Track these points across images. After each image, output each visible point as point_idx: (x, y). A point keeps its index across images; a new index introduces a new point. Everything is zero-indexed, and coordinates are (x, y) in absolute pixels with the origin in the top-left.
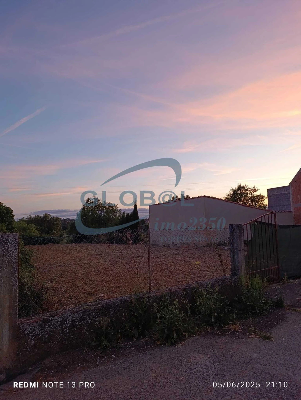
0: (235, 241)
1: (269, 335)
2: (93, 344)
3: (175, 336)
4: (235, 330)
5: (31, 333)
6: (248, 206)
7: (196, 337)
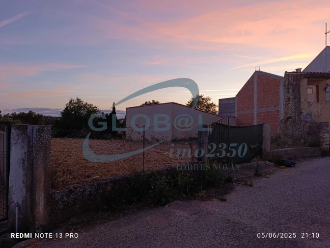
0: (202, 136)
1: (224, 198)
2: (105, 207)
3: (164, 200)
4: (202, 196)
5: (60, 200)
6: (204, 112)
7: (177, 201)
